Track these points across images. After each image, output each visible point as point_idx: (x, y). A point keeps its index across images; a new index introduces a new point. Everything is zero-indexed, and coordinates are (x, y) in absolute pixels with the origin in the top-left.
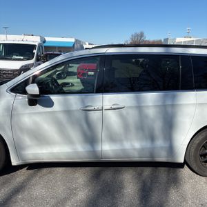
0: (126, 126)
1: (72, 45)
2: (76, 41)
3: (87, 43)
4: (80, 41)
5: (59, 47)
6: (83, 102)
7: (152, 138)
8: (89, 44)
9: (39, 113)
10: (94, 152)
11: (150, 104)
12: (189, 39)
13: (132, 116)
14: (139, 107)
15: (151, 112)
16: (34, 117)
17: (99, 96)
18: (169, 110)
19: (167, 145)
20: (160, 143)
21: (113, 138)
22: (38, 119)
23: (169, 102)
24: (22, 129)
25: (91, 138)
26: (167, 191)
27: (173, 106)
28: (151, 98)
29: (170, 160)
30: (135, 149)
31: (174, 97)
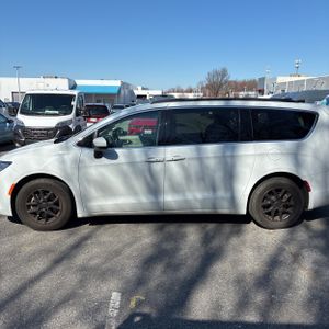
0: (188, 177)
1: (116, 91)
2: (123, 84)
3: (140, 88)
4: (128, 85)
5: (97, 95)
6: (146, 154)
7: (214, 189)
8: (143, 89)
9: (105, 165)
10: (157, 203)
11: (211, 155)
12: (297, 78)
13: (193, 166)
14: (200, 159)
15: (212, 163)
16: (100, 169)
17: (162, 149)
18: (229, 160)
19: (228, 195)
20: (221, 193)
21: (175, 189)
22: (104, 171)
23: (228, 153)
24: (89, 181)
25: (154, 190)
26: (228, 238)
27: (233, 156)
28: (211, 149)
29: (233, 212)
30: (196, 200)
31: (233, 148)
